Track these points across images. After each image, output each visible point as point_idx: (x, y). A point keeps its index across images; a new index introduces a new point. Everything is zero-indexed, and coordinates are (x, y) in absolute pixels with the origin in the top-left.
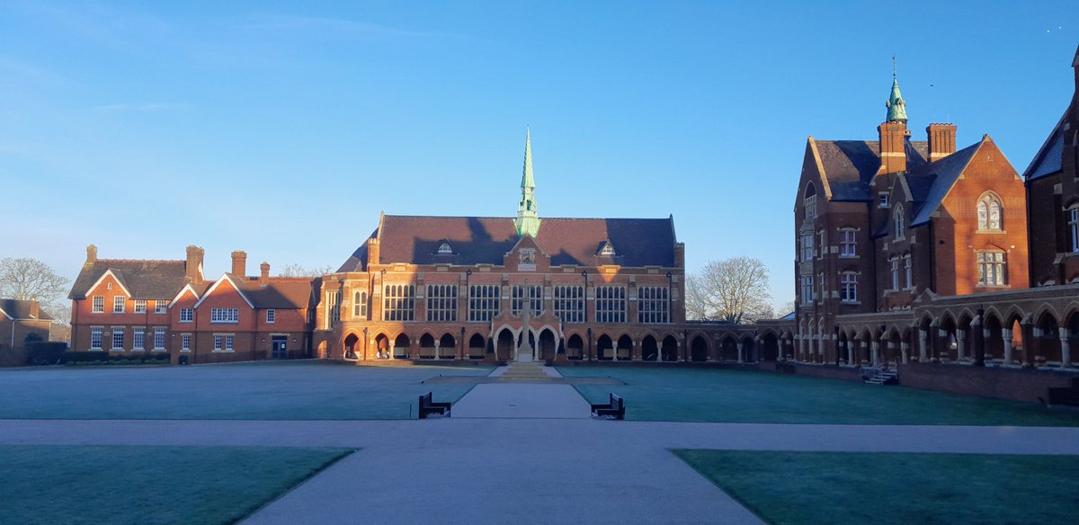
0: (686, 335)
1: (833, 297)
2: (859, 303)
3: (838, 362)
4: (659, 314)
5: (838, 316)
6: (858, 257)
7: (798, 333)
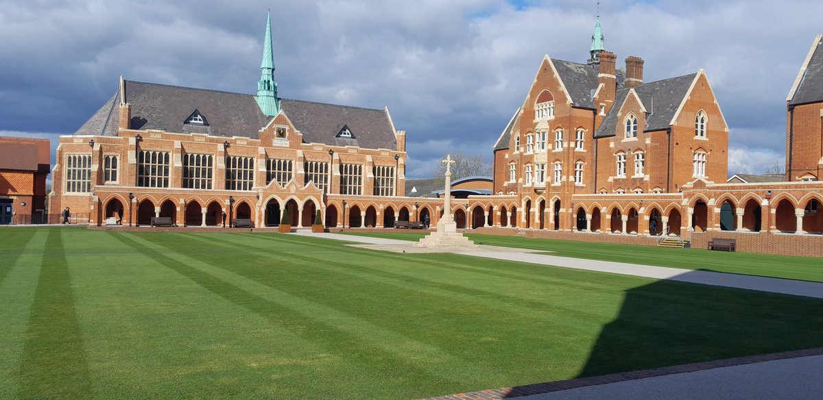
0: (417, 207)
1: (570, 180)
2: (584, 185)
3: (572, 229)
4: (387, 189)
5: (573, 195)
6: (585, 151)
7: (521, 206)
